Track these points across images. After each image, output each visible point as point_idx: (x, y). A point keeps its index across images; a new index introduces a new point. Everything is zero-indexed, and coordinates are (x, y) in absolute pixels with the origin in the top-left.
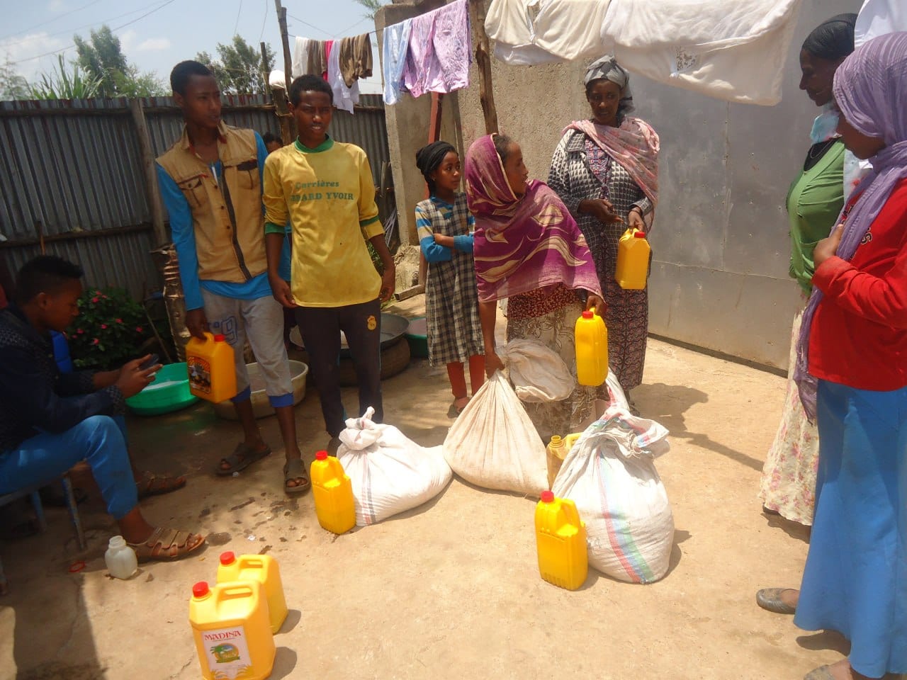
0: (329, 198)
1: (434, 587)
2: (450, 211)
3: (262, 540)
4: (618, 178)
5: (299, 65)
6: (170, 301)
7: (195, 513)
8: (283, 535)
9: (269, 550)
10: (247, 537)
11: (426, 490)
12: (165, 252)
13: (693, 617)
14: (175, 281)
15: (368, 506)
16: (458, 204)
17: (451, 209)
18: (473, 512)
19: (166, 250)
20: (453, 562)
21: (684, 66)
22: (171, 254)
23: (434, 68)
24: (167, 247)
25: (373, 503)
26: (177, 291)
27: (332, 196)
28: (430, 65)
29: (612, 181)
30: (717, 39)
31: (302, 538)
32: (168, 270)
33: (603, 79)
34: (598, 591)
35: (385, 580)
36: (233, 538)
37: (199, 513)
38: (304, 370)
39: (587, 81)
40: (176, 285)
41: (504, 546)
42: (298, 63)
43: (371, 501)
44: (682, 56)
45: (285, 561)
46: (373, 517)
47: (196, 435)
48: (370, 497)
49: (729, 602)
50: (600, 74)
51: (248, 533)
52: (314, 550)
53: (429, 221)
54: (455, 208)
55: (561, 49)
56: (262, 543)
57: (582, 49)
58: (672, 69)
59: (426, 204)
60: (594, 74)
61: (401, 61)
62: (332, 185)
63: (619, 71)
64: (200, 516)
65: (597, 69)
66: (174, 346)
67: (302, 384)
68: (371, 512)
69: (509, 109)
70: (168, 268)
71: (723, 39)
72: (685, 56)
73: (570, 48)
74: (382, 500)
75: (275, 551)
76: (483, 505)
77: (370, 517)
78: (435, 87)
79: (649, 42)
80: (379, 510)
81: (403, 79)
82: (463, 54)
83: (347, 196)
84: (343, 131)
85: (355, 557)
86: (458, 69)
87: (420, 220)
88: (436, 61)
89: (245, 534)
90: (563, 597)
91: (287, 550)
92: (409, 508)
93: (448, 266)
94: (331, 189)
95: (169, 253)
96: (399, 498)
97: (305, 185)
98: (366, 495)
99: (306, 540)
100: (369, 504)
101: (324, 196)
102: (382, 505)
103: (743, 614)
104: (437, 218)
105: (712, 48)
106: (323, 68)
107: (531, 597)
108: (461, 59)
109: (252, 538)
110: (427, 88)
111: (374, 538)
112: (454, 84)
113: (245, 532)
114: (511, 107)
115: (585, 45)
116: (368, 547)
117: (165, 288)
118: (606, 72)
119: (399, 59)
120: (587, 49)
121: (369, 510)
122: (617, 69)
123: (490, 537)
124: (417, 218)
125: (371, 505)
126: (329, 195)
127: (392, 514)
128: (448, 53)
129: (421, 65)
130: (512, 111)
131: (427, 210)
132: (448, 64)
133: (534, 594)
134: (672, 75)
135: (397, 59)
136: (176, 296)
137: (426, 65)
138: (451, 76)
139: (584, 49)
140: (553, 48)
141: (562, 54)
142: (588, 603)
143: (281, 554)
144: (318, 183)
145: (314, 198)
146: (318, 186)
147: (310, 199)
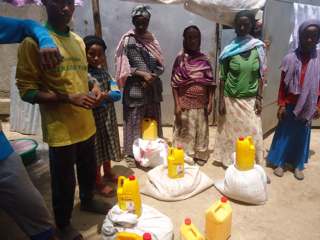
4: (152, 60)
16: (103, 74)
17: (101, 76)
21: (218, 15)
29: (150, 61)
33: (141, 16)
39: (133, 16)
50: (139, 13)
60: (136, 13)
62: (79, 60)
63: (147, 13)
65: (137, 11)
72: (219, 11)
83: (84, 68)
94: (79, 63)
101: (77, 68)
104: (94, 81)
105: (235, 11)
118: (142, 12)
122: (146, 11)
126: (79, 67)
144: (73, 59)
145: (73, 69)
146: (73, 61)
147: (71, 69)
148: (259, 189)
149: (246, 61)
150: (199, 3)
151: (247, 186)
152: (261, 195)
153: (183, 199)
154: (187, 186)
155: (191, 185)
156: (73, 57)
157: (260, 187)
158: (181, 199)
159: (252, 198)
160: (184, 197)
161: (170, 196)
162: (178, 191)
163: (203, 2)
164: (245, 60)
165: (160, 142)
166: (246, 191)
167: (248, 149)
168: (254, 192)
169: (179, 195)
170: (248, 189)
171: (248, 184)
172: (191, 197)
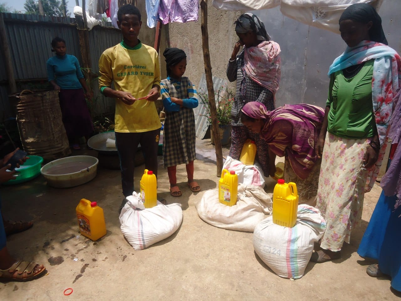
0: (141, 74)
1: (184, 287)
2: (179, 85)
3: (82, 260)
5: (92, 4)
6: (20, 123)
7: (41, 244)
8: (94, 257)
9: (87, 267)
10: (73, 259)
11: (171, 229)
12: (17, 97)
13: (320, 298)
14: (23, 112)
15: (142, 240)
16: (183, 82)
17: (180, 84)
18: (196, 241)
19: (18, 95)
20: (191, 271)
21: (319, 17)
22: (21, 98)
23: (176, 9)
24: (18, 94)
25: (144, 238)
26: (24, 117)
27: (143, 73)
28: (174, 8)
30: (340, 4)
31: (105, 258)
32: (19, 107)
34: (270, 286)
35: (156, 283)
36: (64, 260)
37: (43, 244)
38: (96, 162)
40: (24, 114)
41: (216, 260)
42: (91, 3)
43: (143, 237)
44: (319, 12)
45: (97, 274)
46: (144, 245)
47: (37, 196)
48: (143, 235)
49: (335, 289)
51: (73, 256)
52: (113, 266)
53: (167, 90)
54: (182, 84)
55: (252, 4)
56: (82, 262)
57: (264, 4)
58: (313, 18)
59: (166, 81)
61: (157, 6)
62: (143, 67)
64: (44, 247)
66: (22, 146)
67: (95, 169)
68: (143, 243)
69: (195, 36)
70: (19, 105)
71: (344, 4)
72: (320, 11)
73: (257, 4)
74: (149, 236)
75: (91, 268)
76: (201, 236)
77: (143, 245)
78: (177, 19)
79: (302, 3)
80: (148, 241)
81: (158, 15)
82: (194, 4)
83: (150, 74)
84: (110, 41)
85: (137, 270)
86: (191, 11)
87: (163, 89)
88: (177, 6)
89: (72, 257)
90: (253, 290)
91: (97, 266)
92: (163, 239)
93: (177, 114)
94: (142, 70)
95: (20, 97)
96: (158, 234)
97: (129, 67)
98: (141, 234)
99: (108, 259)
100: (142, 239)
101: (139, 73)
102: (149, 239)
103: (344, 295)
104: (172, 88)
105: (337, 8)
106: (106, 6)
107: (237, 290)
108: (193, 6)
109: (76, 260)
110: (173, 20)
111: (145, 257)
112: (189, 19)
113: (71, 256)
114: (196, 35)
115: (265, 3)
116: (144, 263)
117: (17, 115)
119: (156, 5)
120: (267, 5)
121: (142, 242)
123: (208, 255)
124: (161, 88)
125: (144, 239)
126: (141, 73)
127: (153, 243)
128: (185, 2)
129: (169, 8)
130: (196, 37)
131: (166, 84)
132: (185, 8)
133: (238, 289)
134: (314, 21)
135: (154, 4)
136: (23, 120)
137: (172, 8)
138: (187, 15)
139: (265, 4)
140: (247, 3)
141: (252, 6)
142: (266, 293)
143: (94, 269)
144: (136, 67)
145: (134, 74)
146: (136, 68)
147: (132, 75)
148: (276, 252)
149: (348, 83)
150: (290, 4)
151: (261, 240)
152: (277, 262)
153: (216, 226)
154: (222, 214)
155: (228, 215)
156: (136, 65)
157: (280, 250)
158: (214, 225)
159: (265, 258)
160: (218, 225)
161: (205, 216)
162: (212, 214)
163: (295, 2)
164: (347, 81)
165: (253, 169)
166: (260, 245)
167: (281, 197)
168: (268, 251)
169: (212, 219)
170: (262, 244)
171: (263, 238)
172: (226, 229)
